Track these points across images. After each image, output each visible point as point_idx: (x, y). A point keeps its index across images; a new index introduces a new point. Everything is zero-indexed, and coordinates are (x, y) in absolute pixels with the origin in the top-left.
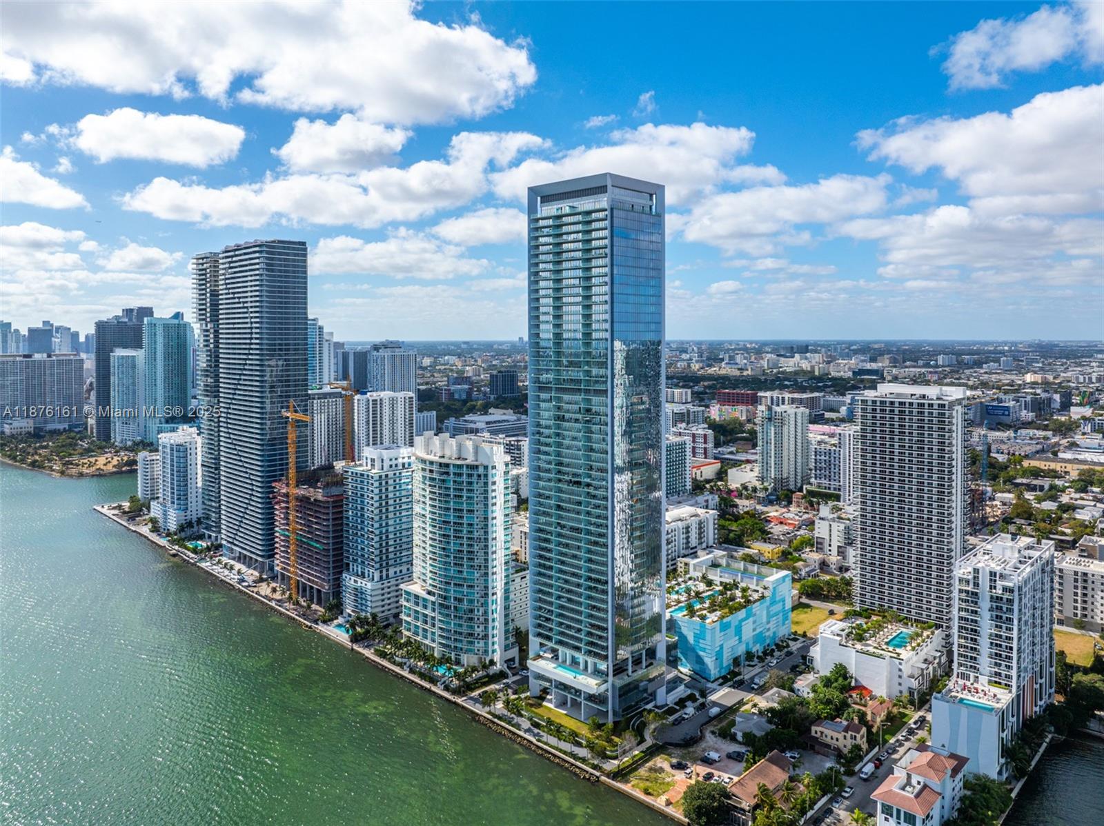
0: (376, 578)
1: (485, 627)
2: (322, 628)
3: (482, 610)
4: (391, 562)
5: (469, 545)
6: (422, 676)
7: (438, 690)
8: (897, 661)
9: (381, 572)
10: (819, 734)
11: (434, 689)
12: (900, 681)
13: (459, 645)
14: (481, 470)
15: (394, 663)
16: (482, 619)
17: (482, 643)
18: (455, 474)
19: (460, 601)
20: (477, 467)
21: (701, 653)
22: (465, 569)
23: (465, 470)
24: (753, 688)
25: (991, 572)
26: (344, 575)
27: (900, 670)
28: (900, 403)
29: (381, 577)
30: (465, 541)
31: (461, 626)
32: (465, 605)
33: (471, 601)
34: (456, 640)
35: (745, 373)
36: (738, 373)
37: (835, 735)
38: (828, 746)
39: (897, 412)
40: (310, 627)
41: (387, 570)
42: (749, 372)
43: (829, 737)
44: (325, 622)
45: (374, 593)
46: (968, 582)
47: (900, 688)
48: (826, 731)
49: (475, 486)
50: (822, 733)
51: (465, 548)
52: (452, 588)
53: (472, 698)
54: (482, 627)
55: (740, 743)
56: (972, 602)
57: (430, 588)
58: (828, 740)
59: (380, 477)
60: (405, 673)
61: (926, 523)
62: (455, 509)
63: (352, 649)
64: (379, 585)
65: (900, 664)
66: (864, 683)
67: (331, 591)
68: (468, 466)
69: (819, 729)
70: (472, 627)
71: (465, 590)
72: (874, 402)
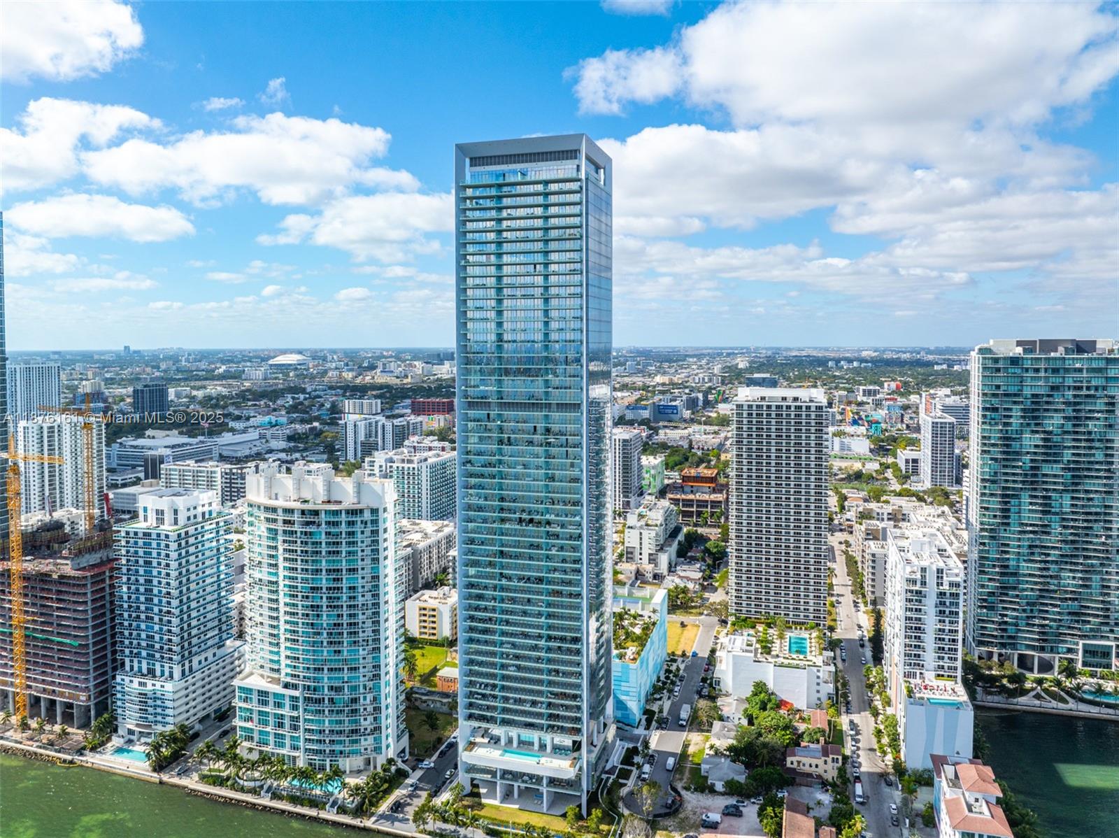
0: (177, 674)
1: (375, 719)
2: (91, 759)
3: (370, 697)
4: (194, 650)
5: (350, 615)
6: (294, 800)
7: (330, 815)
8: (815, 669)
9: (183, 665)
10: (795, 764)
11: (323, 815)
12: (818, 688)
13: (338, 748)
14: (367, 516)
15: (242, 790)
16: (370, 708)
17: (371, 739)
18: (328, 523)
19: (338, 690)
20: (361, 511)
21: (623, 698)
22: (345, 649)
23: (344, 518)
24: (682, 726)
25: (938, 570)
26: (118, 678)
27: (818, 677)
28: (778, 407)
29: (183, 672)
30: (345, 612)
31: (340, 722)
32: (347, 695)
33: (354, 688)
34: (332, 742)
35: (405, 381)
36: (398, 381)
37: (814, 762)
38: (809, 775)
39: (773, 416)
40: (71, 762)
41: (190, 662)
42: (409, 380)
43: (807, 766)
44: (93, 749)
45: (176, 696)
46: (914, 582)
47: (819, 695)
48: (804, 760)
49: (359, 537)
50: (799, 762)
51: (345, 620)
52: (325, 675)
53: (382, 817)
54: (370, 719)
55: (723, 794)
56: (916, 600)
57: (289, 679)
58: (807, 769)
59: (179, 535)
60: (265, 801)
61: (803, 525)
62: (329, 571)
63: (161, 783)
64: (182, 684)
65: (818, 671)
66: (784, 697)
67: (92, 703)
68: (348, 512)
69: (794, 759)
70: (356, 722)
71: (346, 675)
72: (750, 406)
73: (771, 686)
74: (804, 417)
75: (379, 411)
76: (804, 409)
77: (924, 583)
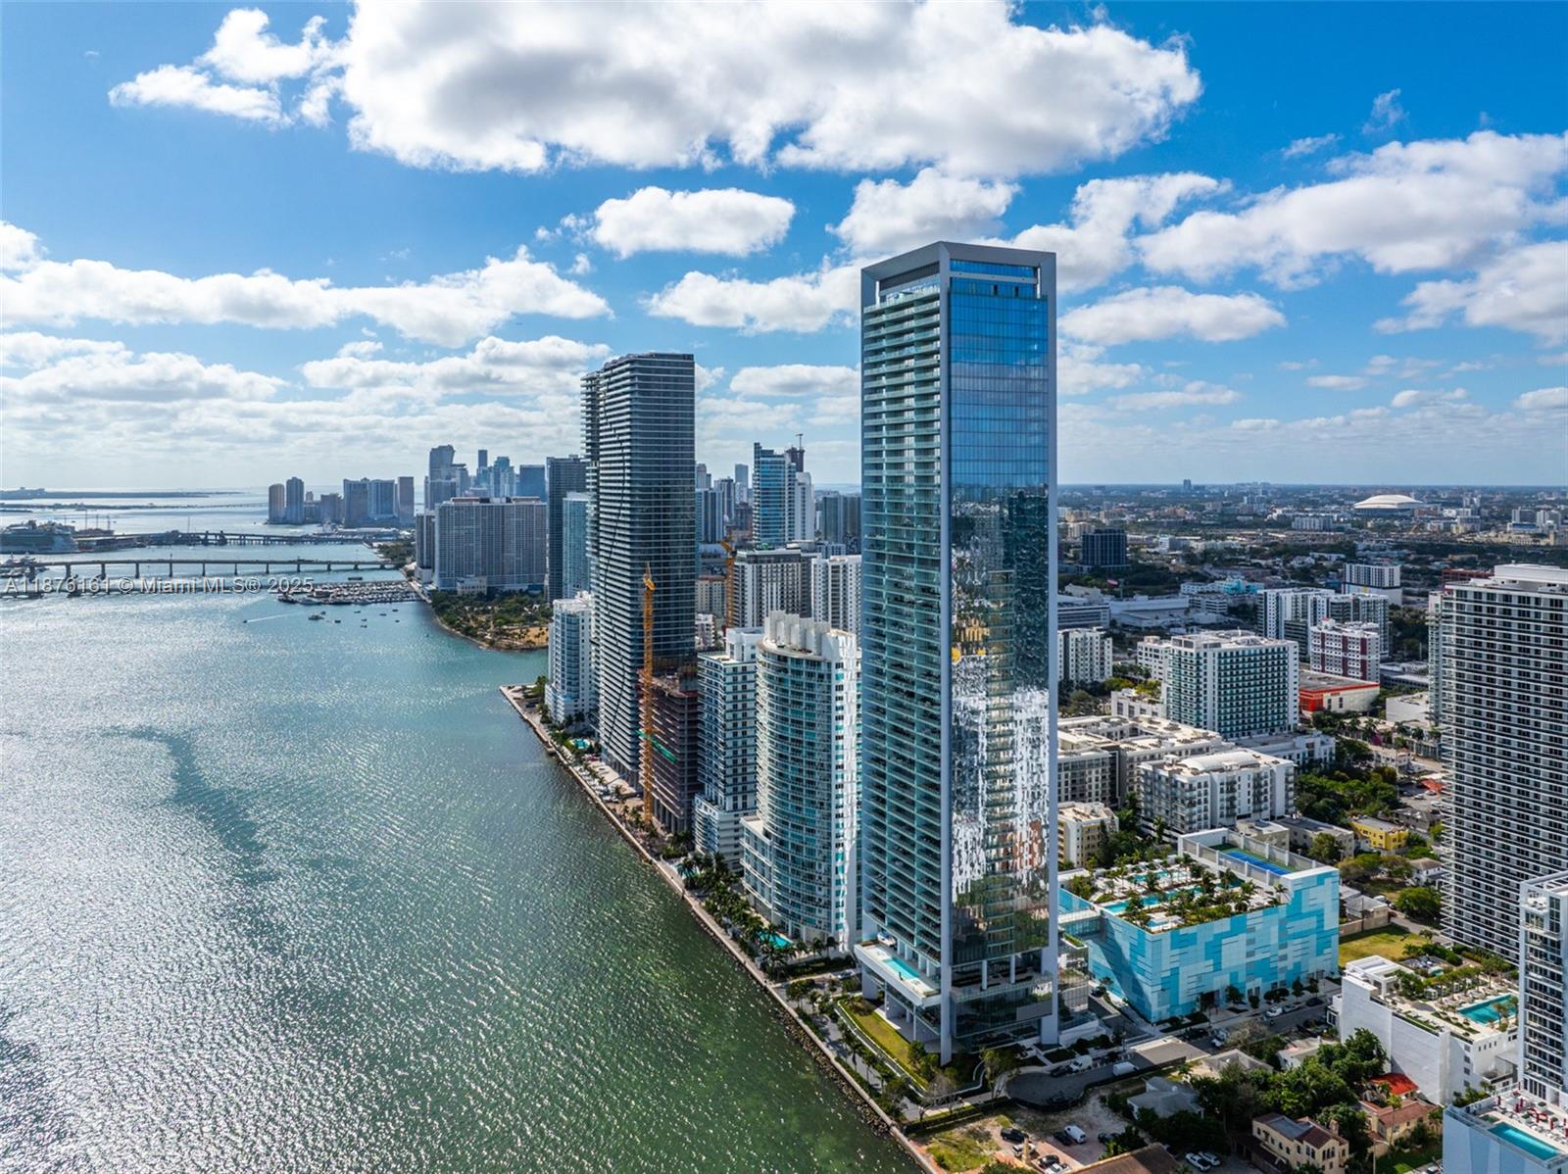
1: (828, 891)
2: (661, 865)
3: (823, 866)
5: (809, 772)
6: (744, 947)
7: (754, 968)
9: (735, 799)
10: (1262, 1135)
11: (749, 965)
12: (1467, 1078)
13: (797, 911)
14: (824, 669)
15: (719, 924)
16: (824, 879)
18: (793, 671)
19: (799, 849)
20: (819, 664)
21: (1139, 977)
22: (804, 807)
23: (804, 667)
26: (695, 798)
27: (1467, 1060)
29: (735, 806)
30: (804, 767)
31: (798, 884)
32: (805, 857)
34: (793, 903)
37: (1285, 1142)
40: (650, 862)
41: (745, 798)
42: (1551, 541)
43: (1277, 1144)
44: (667, 859)
45: (722, 827)
46: (1540, 919)
48: (1274, 1134)
49: (817, 691)
50: (1267, 1134)
51: (805, 777)
52: (789, 830)
53: (786, 987)
57: (768, 828)
58: (1274, 1149)
59: (735, 669)
60: (727, 940)
62: (793, 721)
63: (683, 898)
64: (731, 817)
65: (1467, 1048)
67: (683, 818)
68: (810, 662)
69: (1263, 1127)
71: (804, 834)
73: (1388, 1045)
75: (1397, 582)
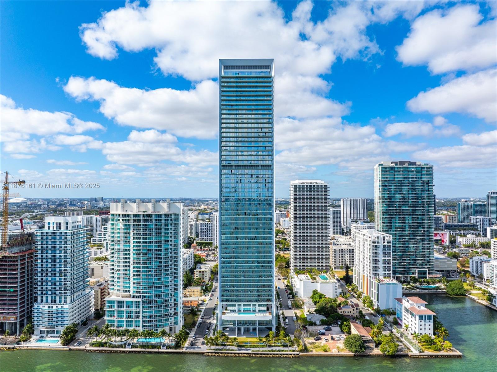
0: (68, 301)
1: (175, 309)
3: (173, 299)
4: (75, 289)
5: (165, 262)
7: (164, 350)
10: (342, 312)
11: (160, 350)
12: (336, 291)
13: (158, 324)
14: (173, 217)
15: (115, 346)
16: (173, 305)
17: (173, 318)
18: (156, 220)
19: (159, 296)
20: (171, 214)
22: (163, 277)
23: (163, 218)
24: (290, 308)
25: (383, 237)
28: (310, 186)
30: (163, 260)
31: (159, 311)
32: (163, 298)
33: (166, 295)
34: (156, 321)
37: (349, 310)
38: (349, 316)
40: (13, 348)
41: (74, 295)
43: (347, 312)
45: (70, 311)
46: (375, 242)
47: (336, 294)
48: (345, 310)
49: (170, 226)
50: (344, 312)
51: (163, 264)
52: (153, 290)
53: (187, 348)
54: (173, 309)
55: (320, 325)
56: (376, 249)
57: (135, 294)
58: (347, 314)
59: (71, 233)
60: (128, 349)
62: (156, 242)
63: (70, 350)
64: (72, 305)
65: (336, 284)
67: (18, 321)
68: (165, 215)
69: (342, 310)
70: (167, 310)
71: (163, 289)
72: (299, 186)
73: (319, 291)
74: (320, 189)
76: (320, 186)
77: (378, 242)
